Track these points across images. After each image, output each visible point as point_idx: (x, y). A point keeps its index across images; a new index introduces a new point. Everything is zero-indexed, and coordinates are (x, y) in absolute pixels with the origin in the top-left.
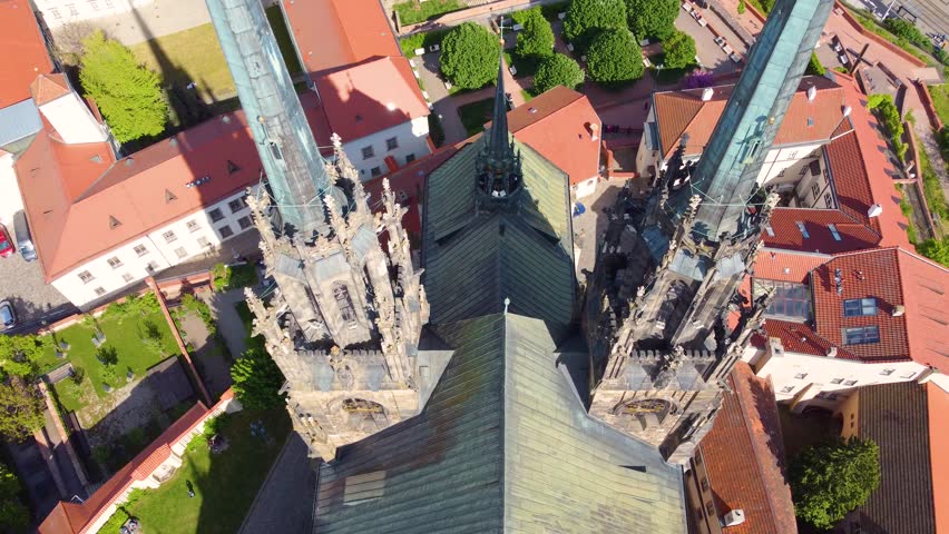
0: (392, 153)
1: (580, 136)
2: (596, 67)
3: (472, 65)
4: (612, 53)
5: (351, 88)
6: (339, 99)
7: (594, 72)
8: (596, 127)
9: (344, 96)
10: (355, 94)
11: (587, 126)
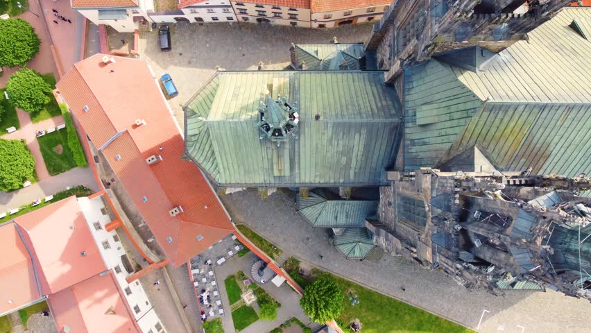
0: (103, 226)
1: (112, 71)
2: (17, 57)
3: (15, 163)
4: (8, 42)
5: (60, 263)
6: (69, 271)
7: (22, 61)
8: (105, 58)
9: (67, 268)
10: (64, 258)
11: (103, 64)
